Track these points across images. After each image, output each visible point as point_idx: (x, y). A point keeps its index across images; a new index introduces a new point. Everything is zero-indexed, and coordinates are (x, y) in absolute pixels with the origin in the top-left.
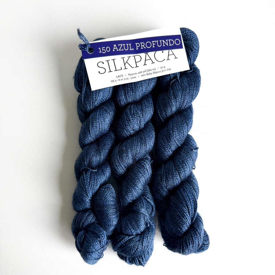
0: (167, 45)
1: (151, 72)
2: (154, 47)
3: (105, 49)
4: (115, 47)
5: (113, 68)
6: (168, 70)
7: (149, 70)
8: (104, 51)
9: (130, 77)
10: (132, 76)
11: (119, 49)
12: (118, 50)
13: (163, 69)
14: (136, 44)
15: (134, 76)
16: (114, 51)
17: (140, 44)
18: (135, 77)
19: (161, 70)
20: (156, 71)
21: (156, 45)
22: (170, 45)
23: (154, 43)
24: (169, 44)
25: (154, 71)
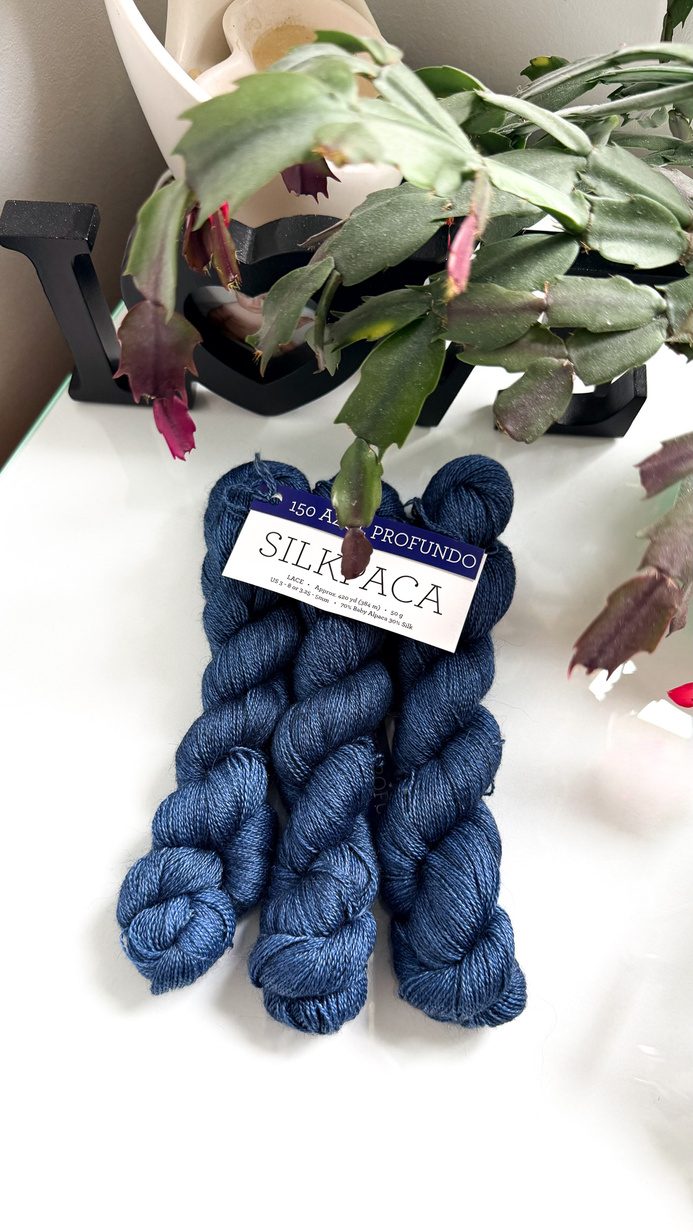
0: (443, 557)
1: (365, 608)
2: (410, 548)
3: (305, 508)
4: (327, 514)
5: (292, 557)
6: (404, 625)
7: (365, 604)
8: (300, 512)
9: (316, 592)
10: (320, 594)
11: (332, 521)
12: (329, 522)
13: (397, 618)
14: (377, 527)
15: (325, 596)
16: (321, 519)
17: (385, 531)
18: (327, 601)
19: (389, 617)
20: (378, 613)
21: (416, 548)
22: (449, 560)
23: (416, 541)
24: (447, 556)
25: (374, 610)
